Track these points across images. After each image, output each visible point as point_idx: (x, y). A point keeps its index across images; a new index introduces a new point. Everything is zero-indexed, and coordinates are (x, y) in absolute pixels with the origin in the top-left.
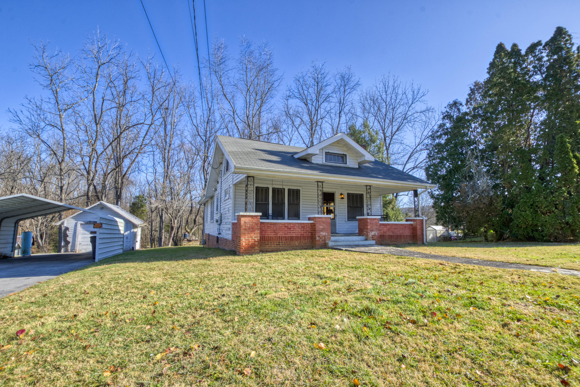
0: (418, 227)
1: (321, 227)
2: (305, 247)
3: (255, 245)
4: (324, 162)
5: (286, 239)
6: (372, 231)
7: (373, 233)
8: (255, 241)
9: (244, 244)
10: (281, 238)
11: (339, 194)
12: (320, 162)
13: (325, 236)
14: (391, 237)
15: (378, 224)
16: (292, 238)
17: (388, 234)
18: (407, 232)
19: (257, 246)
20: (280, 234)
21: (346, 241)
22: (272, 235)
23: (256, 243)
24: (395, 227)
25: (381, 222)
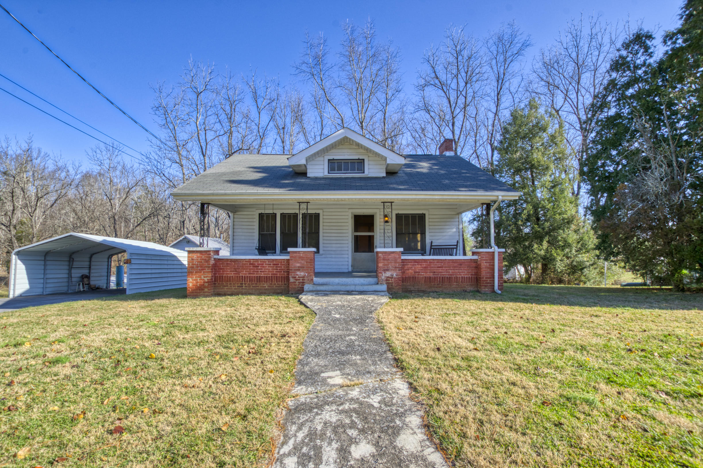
0: (484, 265)
1: (298, 265)
2: (279, 291)
3: (205, 287)
4: (326, 173)
5: (251, 279)
6: (388, 270)
7: (388, 274)
8: (205, 282)
9: (191, 285)
10: (244, 278)
11: (382, 217)
12: (320, 175)
13: (304, 277)
14: (429, 280)
15: (399, 261)
16: (259, 279)
17: (423, 274)
18: (465, 273)
19: (207, 287)
20: (244, 273)
21: (342, 285)
22: (232, 274)
23: (206, 284)
24: (439, 265)
25: (403, 257)
